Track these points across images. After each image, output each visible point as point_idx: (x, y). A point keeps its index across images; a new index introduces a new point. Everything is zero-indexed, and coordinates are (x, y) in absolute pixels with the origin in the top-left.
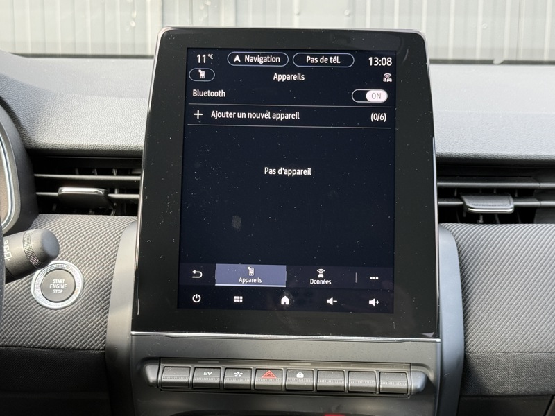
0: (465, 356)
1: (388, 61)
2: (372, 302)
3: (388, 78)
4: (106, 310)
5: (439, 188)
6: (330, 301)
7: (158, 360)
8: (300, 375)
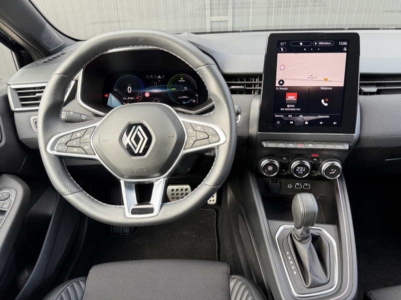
0: (359, 138)
1: (345, 43)
2: (334, 123)
3: (345, 49)
4: (248, 128)
5: (360, 83)
6: (321, 123)
7: (266, 140)
8: (310, 145)
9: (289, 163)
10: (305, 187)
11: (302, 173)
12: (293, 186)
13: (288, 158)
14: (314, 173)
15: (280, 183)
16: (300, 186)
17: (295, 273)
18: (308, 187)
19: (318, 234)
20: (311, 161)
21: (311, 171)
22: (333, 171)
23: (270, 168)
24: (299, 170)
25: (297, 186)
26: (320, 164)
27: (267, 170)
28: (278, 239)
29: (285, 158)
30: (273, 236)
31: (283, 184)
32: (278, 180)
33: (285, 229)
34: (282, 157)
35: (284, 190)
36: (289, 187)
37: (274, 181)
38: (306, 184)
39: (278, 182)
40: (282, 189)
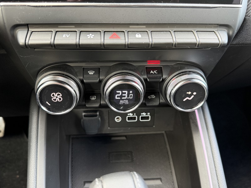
7: (24, 27)
8: (138, 36)
9: (100, 81)
10: (142, 118)
11: (127, 102)
13: (98, 71)
14: (152, 100)
15: (101, 115)
16: (134, 118)
18: (147, 118)
20: (146, 77)
21: (146, 97)
22: (190, 96)
23: (57, 97)
24: (121, 96)
25: (129, 118)
26: (164, 80)
27: (51, 102)
29: (91, 73)
31: (106, 117)
32: (96, 111)
34: (85, 70)
35: (109, 127)
36: (116, 120)
37: (89, 114)
38: (144, 114)
39: (96, 116)
40: (107, 124)
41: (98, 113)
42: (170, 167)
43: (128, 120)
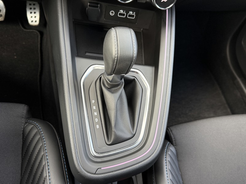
10: (130, 16)
12: (116, 14)
15: (101, 8)
16: (124, 15)
17: (98, 126)
18: (133, 16)
19: (133, 78)
25: (120, 14)
28: (84, 83)
30: (79, 79)
31: (104, 10)
32: (98, 4)
33: (94, 70)
35: (105, 18)
36: (111, 14)
37: (93, 5)
38: (131, 13)
39: (98, 7)
40: (103, 16)
41: (99, 6)
42: (142, 53)
43: (119, 15)
